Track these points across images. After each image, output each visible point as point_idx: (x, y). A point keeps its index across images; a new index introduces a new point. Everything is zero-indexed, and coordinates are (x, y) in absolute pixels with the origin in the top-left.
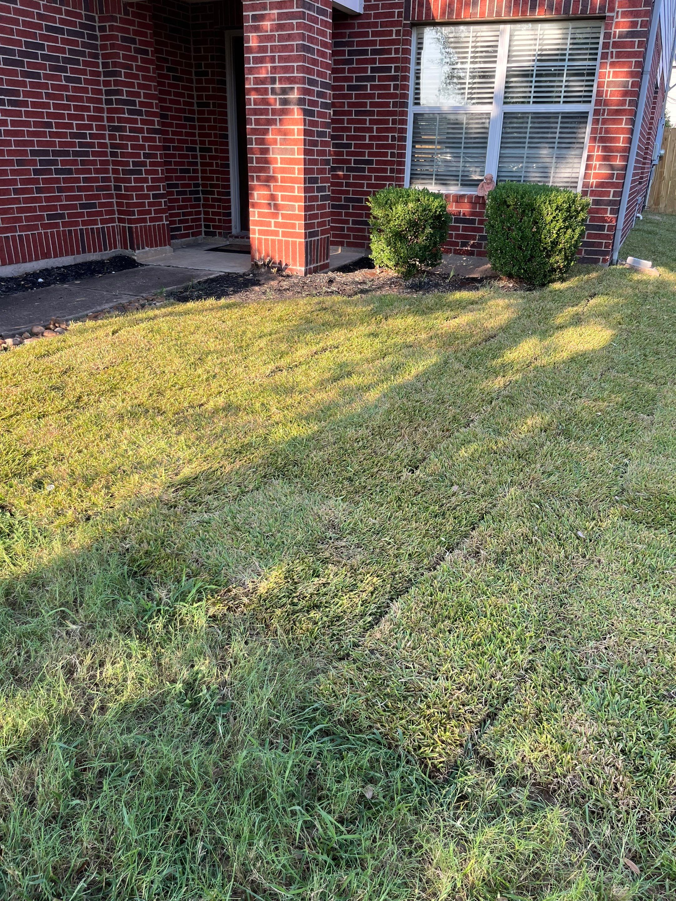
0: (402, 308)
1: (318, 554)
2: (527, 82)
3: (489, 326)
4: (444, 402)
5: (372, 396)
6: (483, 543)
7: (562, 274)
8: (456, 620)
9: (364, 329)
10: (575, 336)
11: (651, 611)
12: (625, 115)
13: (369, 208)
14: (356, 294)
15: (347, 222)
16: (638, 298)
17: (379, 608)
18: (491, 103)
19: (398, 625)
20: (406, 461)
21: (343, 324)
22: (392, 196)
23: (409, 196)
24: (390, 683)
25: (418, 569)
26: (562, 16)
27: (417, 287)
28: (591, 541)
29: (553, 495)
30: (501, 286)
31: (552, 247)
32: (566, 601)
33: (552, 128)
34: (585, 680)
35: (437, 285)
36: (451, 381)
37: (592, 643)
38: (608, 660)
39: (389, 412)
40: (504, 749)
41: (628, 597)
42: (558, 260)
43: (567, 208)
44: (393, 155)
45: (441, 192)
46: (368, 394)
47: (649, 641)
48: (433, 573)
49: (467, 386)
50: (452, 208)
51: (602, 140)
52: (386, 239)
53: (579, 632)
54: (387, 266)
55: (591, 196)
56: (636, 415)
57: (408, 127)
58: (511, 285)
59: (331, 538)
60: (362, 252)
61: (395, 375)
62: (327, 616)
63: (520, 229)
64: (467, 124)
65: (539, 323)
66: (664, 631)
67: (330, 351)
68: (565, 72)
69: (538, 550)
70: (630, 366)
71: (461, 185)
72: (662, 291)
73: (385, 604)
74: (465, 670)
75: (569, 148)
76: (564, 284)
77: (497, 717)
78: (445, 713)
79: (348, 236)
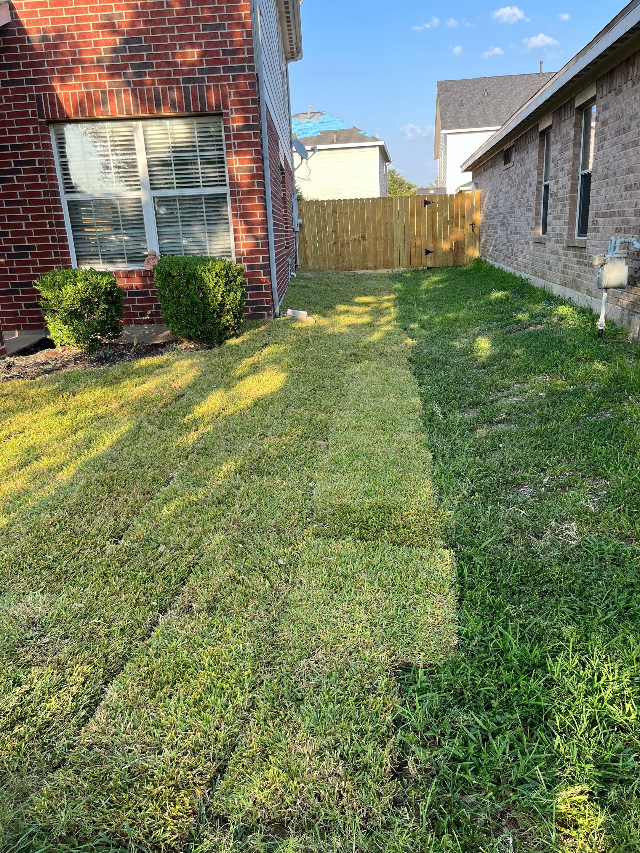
0: (89, 382)
1: (18, 659)
2: (168, 170)
3: (177, 387)
4: (142, 466)
5: (66, 475)
6: (194, 595)
7: (235, 330)
8: (175, 683)
9: (50, 409)
10: (255, 383)
11: (349, 614)
12: (257, 194)
13: (38, 292)
14: (39, 375)
15: (19, 306)
16: (302, 342)
17: (93, 697)
18: (139, 189)
19: (115, 709)
20: (108, 534)
21: (27, 408)
22: (59, 278)
23: (76, 276)
24: (113, 775)
25: (131, 642)
26: (185, 113)
27: (102, 360)
28: (291, 565)
29: (254, 531)
30: (183, 347)
31: (220, 309)
32: (277, 629)
33: (198, 208)
34: (302, 700)
35: (122, 355)
36: (146, 444)
37: (304, 662)
38: (320, 673)
39: (85, 487)
40: (236, 800)
41: (329, 607)
42: (227, 319)
43: (225, 274)
44: (54, 239)
45: (109, 270)
46: (61, 474)
47: (351, 643)
48: (147, 642)
49: (162, 446)
50: (122, 283)
51: (243, 216)
52: (61, 319)
53: (292, 655)
54: (69, 344)
55: (245, 262)
56: (315, 443)
57: (64, 213)
58: (192, 346)
59: (32, 638)
60: (41, 334)
61: (88, 449)
62: (35, 726)
63: (188, 296)
64: (121, 208)
65: (223, 376)
66: (360, 630)
67: (15, 437)
68: (199, 161)
69: (246, 587)
70: (303, 401)
71: (128, 262)
72: (319, 335)
73: (99, 691)
74: (189, 732)
75: (217, 224)
76: (238, 339)
77: (227, 769)
78: (173, 785)
79: (24, 320)
